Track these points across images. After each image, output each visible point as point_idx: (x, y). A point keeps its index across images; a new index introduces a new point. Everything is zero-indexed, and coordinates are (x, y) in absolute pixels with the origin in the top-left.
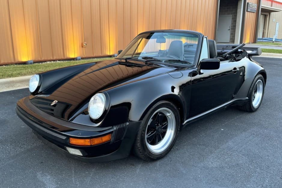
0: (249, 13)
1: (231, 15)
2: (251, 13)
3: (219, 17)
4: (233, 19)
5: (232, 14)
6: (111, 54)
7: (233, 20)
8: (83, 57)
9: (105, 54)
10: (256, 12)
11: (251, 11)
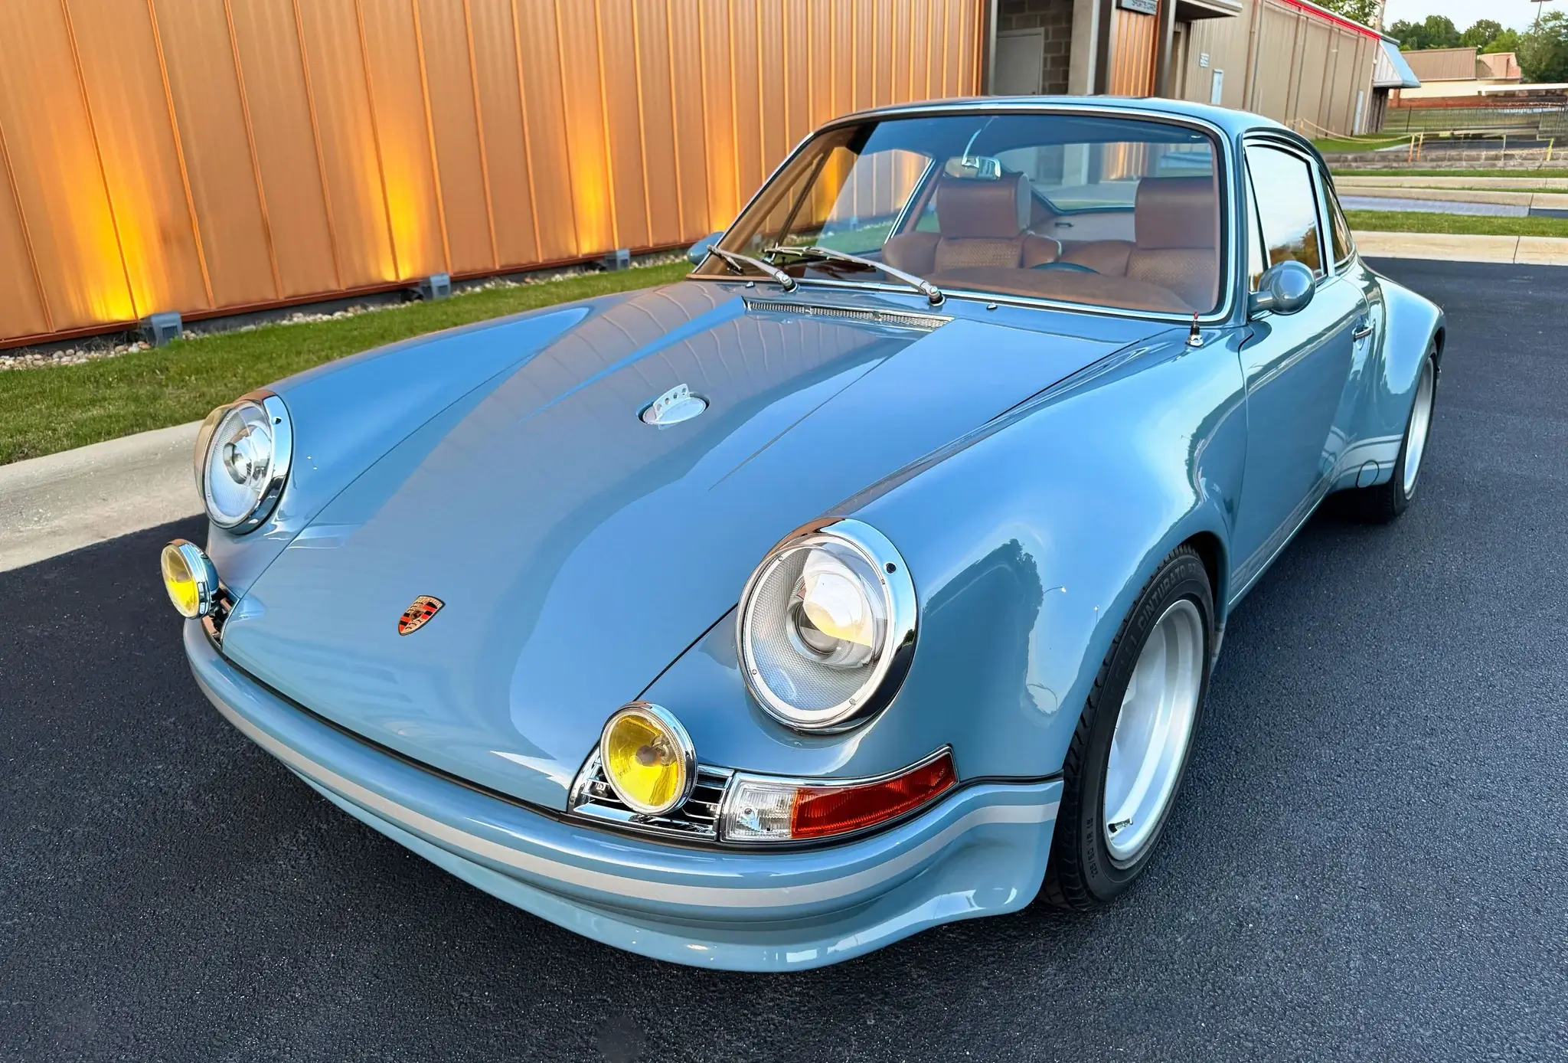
0: (1125, 14)
1: (1042, 30)
2: (1133, 16)
3: (998, 37)
4: (1048, 48)
5: (1041, 26)
6: (406, 273)
7: (1049, 56)
8: (202, 306)
9: (362, 281)
10: (1155, 13)
11: (1135, 8)
